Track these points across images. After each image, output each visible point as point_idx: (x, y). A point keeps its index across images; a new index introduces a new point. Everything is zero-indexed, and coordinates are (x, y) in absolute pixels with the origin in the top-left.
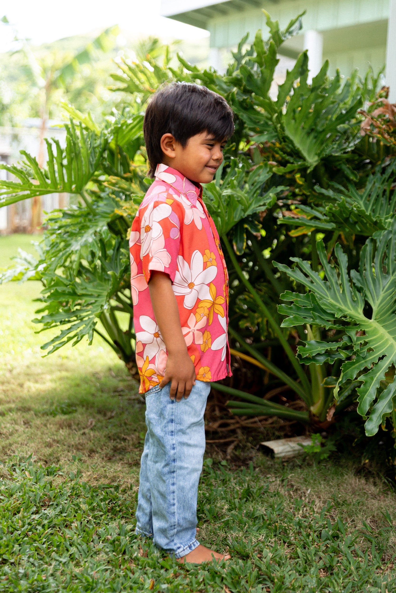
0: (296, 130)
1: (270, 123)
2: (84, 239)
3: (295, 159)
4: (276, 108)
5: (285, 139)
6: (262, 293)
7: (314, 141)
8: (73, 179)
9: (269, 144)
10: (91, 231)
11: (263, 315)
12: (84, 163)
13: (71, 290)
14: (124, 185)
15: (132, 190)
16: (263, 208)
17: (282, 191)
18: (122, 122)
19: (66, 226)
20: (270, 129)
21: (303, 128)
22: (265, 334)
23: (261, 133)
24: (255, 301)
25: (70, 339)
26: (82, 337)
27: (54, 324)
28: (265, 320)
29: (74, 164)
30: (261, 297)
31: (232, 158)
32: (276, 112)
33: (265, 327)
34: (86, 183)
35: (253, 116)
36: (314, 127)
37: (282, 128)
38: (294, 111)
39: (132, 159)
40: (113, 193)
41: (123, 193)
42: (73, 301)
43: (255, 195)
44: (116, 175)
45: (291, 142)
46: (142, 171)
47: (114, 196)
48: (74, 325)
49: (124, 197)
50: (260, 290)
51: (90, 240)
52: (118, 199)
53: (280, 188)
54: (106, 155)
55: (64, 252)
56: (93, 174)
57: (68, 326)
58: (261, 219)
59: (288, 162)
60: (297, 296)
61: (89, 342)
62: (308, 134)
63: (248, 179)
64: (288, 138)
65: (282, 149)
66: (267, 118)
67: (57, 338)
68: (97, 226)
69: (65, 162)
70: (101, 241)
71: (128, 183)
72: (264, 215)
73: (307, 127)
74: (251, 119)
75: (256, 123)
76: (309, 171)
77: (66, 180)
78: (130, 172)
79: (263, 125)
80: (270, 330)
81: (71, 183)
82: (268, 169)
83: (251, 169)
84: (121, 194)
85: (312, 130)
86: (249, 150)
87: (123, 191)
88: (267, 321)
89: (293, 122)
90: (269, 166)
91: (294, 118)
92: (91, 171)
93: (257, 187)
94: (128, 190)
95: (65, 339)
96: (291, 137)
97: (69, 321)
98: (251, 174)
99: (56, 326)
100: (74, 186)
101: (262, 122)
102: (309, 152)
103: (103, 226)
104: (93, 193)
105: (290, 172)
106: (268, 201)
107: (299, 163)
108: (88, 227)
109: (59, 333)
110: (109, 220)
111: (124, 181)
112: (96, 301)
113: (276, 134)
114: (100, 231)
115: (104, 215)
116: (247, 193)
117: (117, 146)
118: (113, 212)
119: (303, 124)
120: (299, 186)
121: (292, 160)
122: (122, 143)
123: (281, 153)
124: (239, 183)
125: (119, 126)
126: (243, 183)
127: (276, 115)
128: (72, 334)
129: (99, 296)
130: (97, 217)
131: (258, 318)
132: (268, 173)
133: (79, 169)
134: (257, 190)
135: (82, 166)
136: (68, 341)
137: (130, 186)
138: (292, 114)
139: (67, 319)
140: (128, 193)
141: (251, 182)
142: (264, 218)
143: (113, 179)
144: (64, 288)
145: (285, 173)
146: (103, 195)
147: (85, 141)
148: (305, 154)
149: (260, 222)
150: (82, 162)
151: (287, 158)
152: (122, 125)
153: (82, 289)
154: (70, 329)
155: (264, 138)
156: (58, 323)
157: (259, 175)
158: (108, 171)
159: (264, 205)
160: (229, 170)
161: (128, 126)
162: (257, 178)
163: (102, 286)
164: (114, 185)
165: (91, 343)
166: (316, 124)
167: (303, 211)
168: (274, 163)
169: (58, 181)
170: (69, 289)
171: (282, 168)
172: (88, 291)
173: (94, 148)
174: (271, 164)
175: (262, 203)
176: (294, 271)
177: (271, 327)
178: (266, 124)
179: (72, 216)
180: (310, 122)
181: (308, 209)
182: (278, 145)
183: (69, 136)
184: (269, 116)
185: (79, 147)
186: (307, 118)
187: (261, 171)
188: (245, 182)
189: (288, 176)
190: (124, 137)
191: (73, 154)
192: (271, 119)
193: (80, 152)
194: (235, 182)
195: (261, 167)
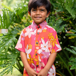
0: (68, 8)
1: (61, 6)
2: (9, 42)
3: (69, 16)
4: (63, 2)
5: (66, 11)
6: (61, 55)
7: (74, 11)
8: (5, 25)
9: (61, 12)
10: (11, 39)
11: (61, 61)
12: (8, 20)
13: (6, 58)
14: (20, 26)
15: (22, 27)
16: (61, 31)
17: (66, 26)
18: (19, 8)
19: (4, 38)
20: (61, 8)
21: (70, 7)
22: (63, 67)
23: (58, 9)
24: (59, 57)
25: (6, 72)
26: (9, 72)
27: (1, 68)
28: (62, 63)
29: (5, 21)
30: (61, 56)
31: (51, 17)
32: (63, 3)
33: (62, 65)
34: (9, 26)
35: (56, 4)
36: (73, 7)
37: (65, 7)
38: (68, 2)
39: (22, 18)
40: (17, 28)
41: (20, 28)
42: (6, 61)
43: (58, 27)
44: (18, 23)
45: (68, 11)
46: (25, 22)
47: (17, 29)
48: (7, 68)
49: (20, 29)
50: (60, 54)
51: (11, 42)
52: (18, 30)
53: (65, 25)
54: (14, 18)
55: (4, 46)
56: (11, 23)
57: (5, 68)
58: (60, 34)
59: (67, 17)
60: (74, 59)
61: (11, 73)
62: (72, 9)
63: (56, 22)
64: (66, 10)
65: (65, 13)
66: (60, 5)
67: (2, 72)
68: (13, 38)
69: (3, 20)
70: (14, 42)
71: (21, 25)
72: (61, 33)
73: (72, 7)
74: (55, 5)
75: (57, 6)
76: (73, 19)
77: (3, 25)
78: (21, 22)
79: (59, 7)
80: (64, 66)
81: (5, 26)
82: (62, 20)
83: (56, 20)
84: (19, 28)
85: (73, 8)
86: (55, 14)
87: (20, 27)
88: (63, 63)
89: (67, 5)
90: (62, 19)
91: (68, 4)
92: (11, 22)
93: (59, 25)
94: (21, 27)
95: (4, 72)
96: (68, 10)
97: (5, 67)
98: (56, 21)
99: (2, 68)
100: (6, 27)
101: (59, 6)
102: (72, 14)
103: (14, 38)
104: (12, 28)
105: (68, 20)
106: (62, 29)
107: (71, 17)
108: (10, 38)
109: (2, 71)
110: (16, 36)
111: (20, 25)
112: (13, 60)
113: (63, 9)
114: (14, 39)
115: (15, 34)
116: (56, 27)
117: (18, 15)
118: (17, 33)
119: (70, 6)
120: (71, 24)
121: (68, 17)
122: (19, 14)
123: (65, 15)
124: (53, 24)
125: (18, 9)
126: (54, 24)
127: (63, 4)
128: (6, 71)
129: (14, 59)
130: (13, 35)
131: (60, 62)
132: (62, 21)
133: (7, 22)
134: (59, 26)
135: (7, 21)
136: (5, 73)
137: (22, 26)
138: (67, 3)
139: (5, 66)
140: (21, 28)
141: (57, 23)
142: (61, 34)
143: (17, 24)
144: (4, 57)
145: (66, 20)
146: (14, 29)
147: (8, 14)
148: (71, 14)
149: (60, 35)
150: (7, 20)
151: (67, 16)
152: (19, 9)
153: (9, 57)
154: (6, 69)
155: (59, 11)
156: (2, 67)
157: (59, 21)
158: (15, 22)
159: (61, 30)
160: (50, 20)
161: (20, 9)
162: (58, 22)
163: (14, 55)
164: (17, 26)
165: (12, 74)
166: (74, 6)
167: (72, 31)
168: (63, 18)
169: (1, 26)
170: (5, 57)
171: (65, 19)
172: (11, 57)
173: (11, 16)
174: (62, 18)
175: (60, 30)
176: (72, 50)
177: (64, 65)
178: (60, 6)
179: (5, 35)
180: (72, 5)
181: (74, 31)
182: (63, 12)
183: (3, 13)
184: (61, 4)
185: (7, 16)
186: (72, 4)
187: (59, 20)
188: (55, 24)
189: (67, 21)
190: (19, 12)
191: (5, 18)
192: (61, 5)
193: (7, 17)
194: (52, 24)
195: (59, 19)
